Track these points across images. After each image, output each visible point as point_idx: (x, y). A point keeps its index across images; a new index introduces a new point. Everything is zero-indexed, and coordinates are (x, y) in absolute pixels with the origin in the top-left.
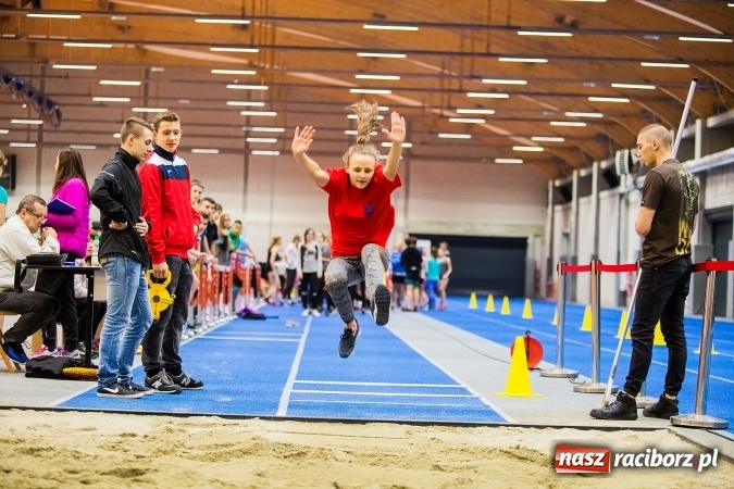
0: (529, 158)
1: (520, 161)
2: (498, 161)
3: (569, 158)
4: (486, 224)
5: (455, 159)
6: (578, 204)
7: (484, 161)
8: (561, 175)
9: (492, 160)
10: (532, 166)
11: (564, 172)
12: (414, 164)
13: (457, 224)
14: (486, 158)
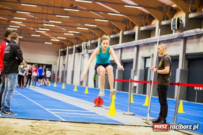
0: (54, 42)
1: (51, 43)
2: (45, 43)
3: (65, 43)
4: (41, 60)
5: (33, 42)
6: (68, 56)
8: (63, 48)
9: (44, 42)
10: (55, 45)
11: (64, 47)
12: (21, 42)
13: (33, 60)
14: (42, 42)
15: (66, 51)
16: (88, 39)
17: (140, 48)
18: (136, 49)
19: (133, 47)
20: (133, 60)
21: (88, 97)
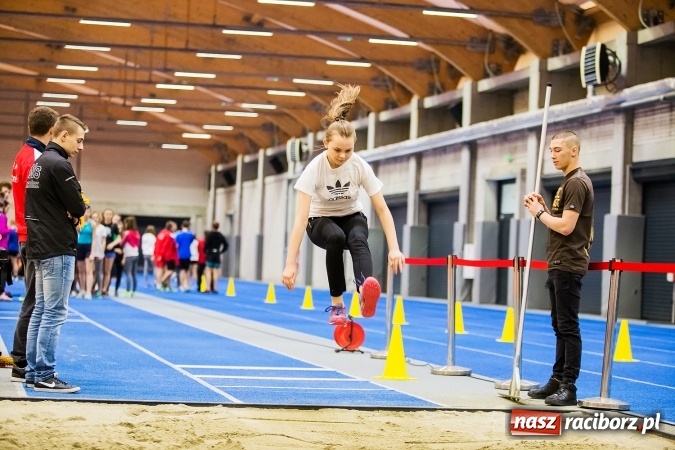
0: (193, 145)
1: (184, 147)
2: (165, 146)
3: (232, 145)
4: (152, 205)
5: (124, 144)
6: (242, 188)
7: (152, 146)
8: (223, 161)
9: (159, 145)
10: (196, 152)
11: (226, 158)
13: (125, 205)
14: (154, 143)
17: (480, 152)
18: (465, 154)
19: (455, 148)
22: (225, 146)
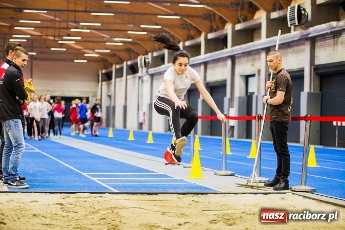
0: (90, 60)
1: (86, 61)
2: (76, 61)
3: (110, 59)
4: (69, 91)
5: (54, 60)
6: (115, 82)
7: (69, 61)
8: (105, 68)
9: (73, 60)
10: (91, 63)
11: (107, 66)
12: (35, 62)
13: (56, 91)
14: (70, 59)
15: (111, 72)
16: (148, 50)
17: (237, 61)
18: (229, 62)
19: (224, 59)
20: (225, 81)
21: (154, 148)
22: (106, 60)
